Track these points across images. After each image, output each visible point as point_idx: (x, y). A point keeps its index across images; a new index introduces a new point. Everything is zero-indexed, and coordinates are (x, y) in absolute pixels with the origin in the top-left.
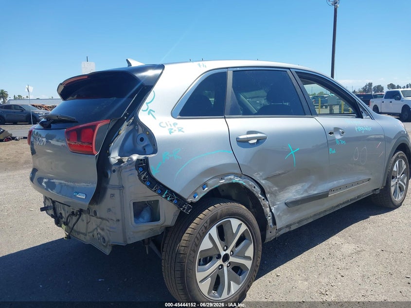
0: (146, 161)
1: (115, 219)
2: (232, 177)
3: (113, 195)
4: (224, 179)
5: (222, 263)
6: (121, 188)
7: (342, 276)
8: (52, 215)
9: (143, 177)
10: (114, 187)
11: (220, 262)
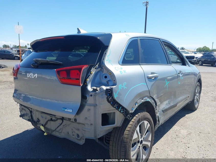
0: (111, 90)
1: (90, 124)
2: (146, 98)
3: (89, 110)
4: (143, 99)
5: (140, 145)
6: (95, 105)
7: (189, 147)
8: (28, 119)
9: (110, 99)
10: (90, 105)
11: (139, 144)
